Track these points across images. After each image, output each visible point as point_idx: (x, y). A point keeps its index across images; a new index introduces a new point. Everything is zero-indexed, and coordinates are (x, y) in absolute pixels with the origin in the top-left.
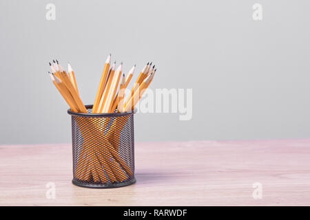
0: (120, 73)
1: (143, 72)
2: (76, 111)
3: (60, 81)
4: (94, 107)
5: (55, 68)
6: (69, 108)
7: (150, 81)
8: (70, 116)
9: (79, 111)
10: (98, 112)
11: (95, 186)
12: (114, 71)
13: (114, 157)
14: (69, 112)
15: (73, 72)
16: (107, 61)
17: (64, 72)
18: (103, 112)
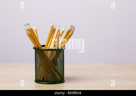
0: (58, 30)
1: (69, 30)
2: (37, 48)
3: (30, 33)
4: (46, 46)
5: (27, 27)
6: (34, 46)
7: (72, 34)
8: (34, 50)
9: (38, 48)
10: (48, 48)
11: (45, 83)
12: (55, 29)
13: (54, 70)
14: (34, 48)
15: (36, 30)
16: (52, 25)
17: (32, 29)
18: (50, 48)
